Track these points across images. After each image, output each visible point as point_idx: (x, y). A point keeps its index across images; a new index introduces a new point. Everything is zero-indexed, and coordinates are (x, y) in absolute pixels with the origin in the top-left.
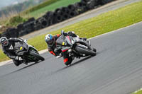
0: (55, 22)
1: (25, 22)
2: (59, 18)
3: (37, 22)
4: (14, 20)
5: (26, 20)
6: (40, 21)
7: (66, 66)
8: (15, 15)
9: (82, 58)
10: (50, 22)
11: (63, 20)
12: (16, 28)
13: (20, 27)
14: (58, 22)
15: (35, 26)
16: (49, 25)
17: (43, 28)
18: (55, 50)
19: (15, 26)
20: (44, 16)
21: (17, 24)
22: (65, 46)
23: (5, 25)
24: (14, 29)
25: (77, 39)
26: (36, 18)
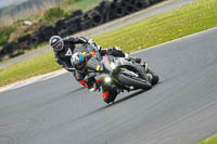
0: (113, 18)
1: (68, 18)
2: (119, 11)
3: (86, 16)
4: (52, 13)
5: (69, 14)
6: (90, 16)
7: (106, 104)
8: (51, 7)
9: (131, 93)
10: (105, 17)
11: (126, 14)
12: (54, 26)
13: (60, 24)
14: (118, 17)
15: (83, 23)
16: (105, 22)
17: (94, 26)
18: (86, 78)
19: (53, 23)
20: (97, 8)
21: (55, 20)
22: (100, 72)
23: (36, 21)
24: (50, 28)
25: (122, 61)
26: (85, 11)
